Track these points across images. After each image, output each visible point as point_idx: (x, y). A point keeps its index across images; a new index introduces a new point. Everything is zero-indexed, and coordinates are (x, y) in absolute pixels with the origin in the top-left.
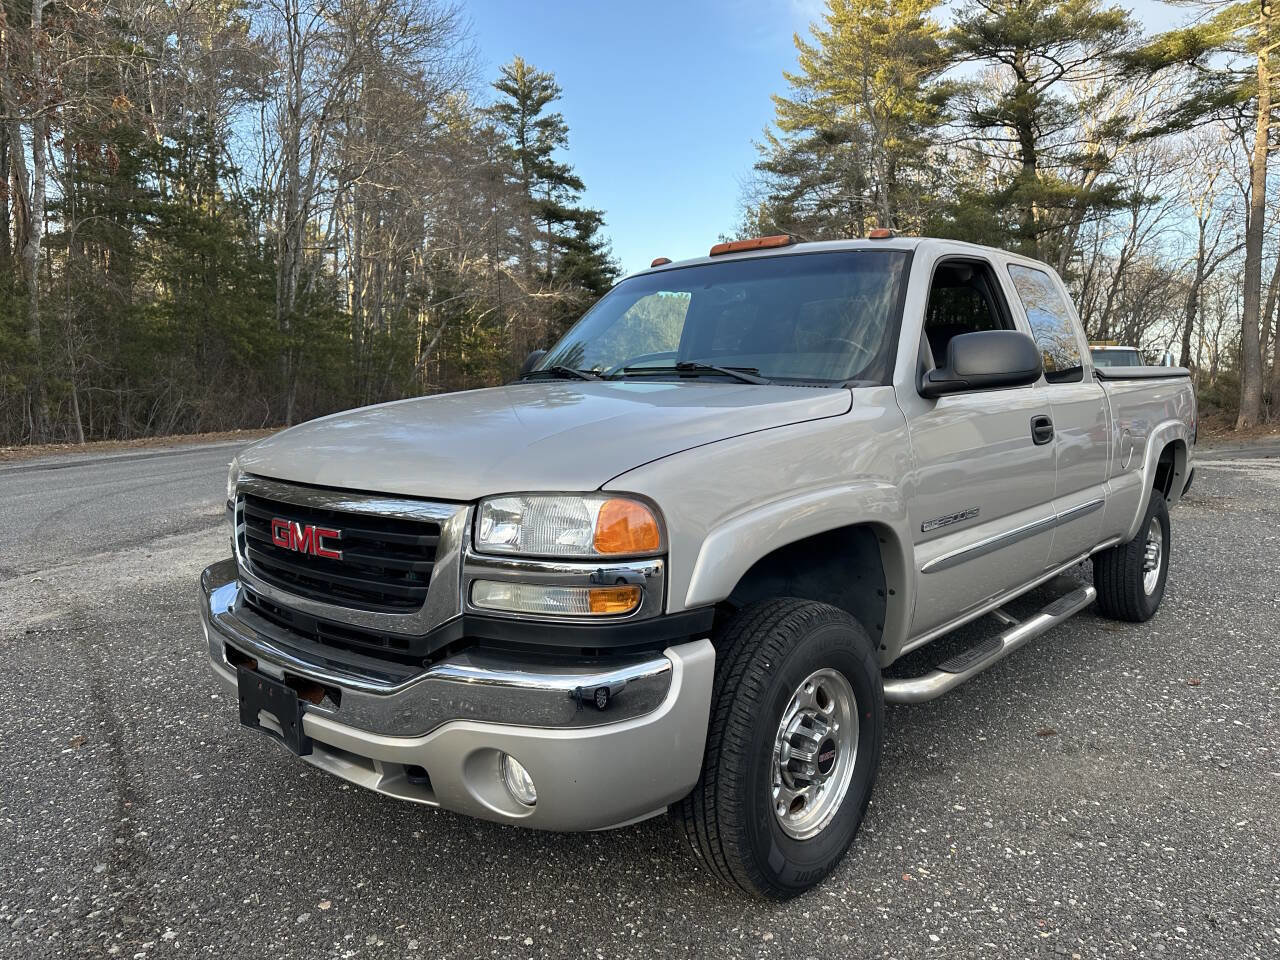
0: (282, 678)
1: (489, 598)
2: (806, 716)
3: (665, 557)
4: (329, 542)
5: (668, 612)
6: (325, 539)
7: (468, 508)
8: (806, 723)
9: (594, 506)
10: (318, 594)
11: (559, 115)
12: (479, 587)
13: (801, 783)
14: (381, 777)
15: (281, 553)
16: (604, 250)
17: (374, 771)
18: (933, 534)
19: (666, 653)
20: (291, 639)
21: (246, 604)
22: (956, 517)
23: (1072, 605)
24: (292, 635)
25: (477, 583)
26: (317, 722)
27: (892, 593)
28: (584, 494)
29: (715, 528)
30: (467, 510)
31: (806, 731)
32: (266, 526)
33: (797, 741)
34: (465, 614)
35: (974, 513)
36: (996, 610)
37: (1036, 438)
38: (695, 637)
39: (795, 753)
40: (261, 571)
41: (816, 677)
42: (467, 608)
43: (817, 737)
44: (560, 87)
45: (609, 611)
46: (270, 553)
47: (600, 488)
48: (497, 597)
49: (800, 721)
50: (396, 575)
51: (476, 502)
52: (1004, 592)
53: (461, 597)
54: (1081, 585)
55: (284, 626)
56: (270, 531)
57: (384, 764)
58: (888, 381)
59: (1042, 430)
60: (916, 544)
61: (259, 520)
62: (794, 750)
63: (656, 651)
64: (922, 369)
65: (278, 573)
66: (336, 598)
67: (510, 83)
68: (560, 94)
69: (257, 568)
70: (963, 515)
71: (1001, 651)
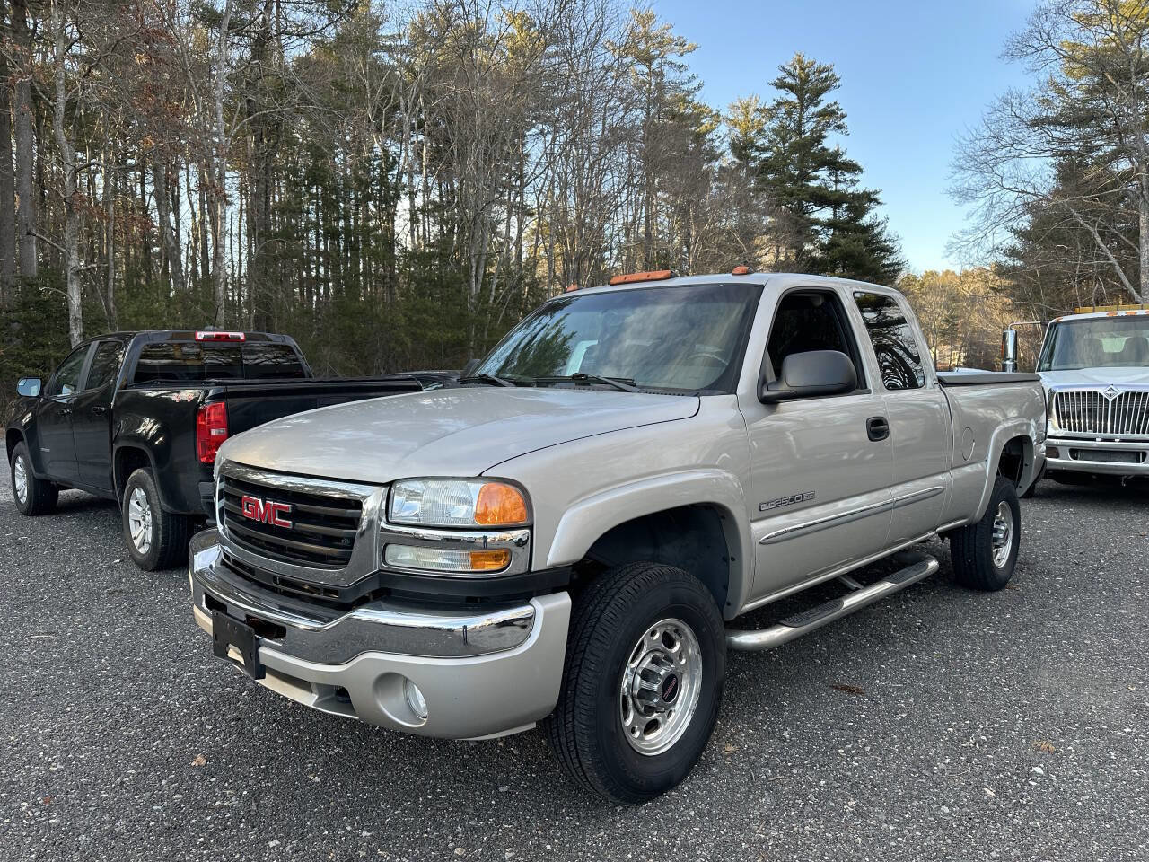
0: (244, 619)
1: (399, 558)
2: (655, 657)
3: (531, 528)
4: (282, 515)
5: (533, 570)
6: (279, 512)
7: (383, 489)
8: (655, 661)
9: (476, 487)
10: (275, 554)
11: (835, 103)
12: (391, 550)
13: (650, 710)
14: (317, 697)
15: (248, 523)
16: (879, 229)
17: (312, 692)
18: (770, 513)
19: (531, 601)
20: (255, 590)
21: (223, 563)
22: (792, 500)
23: (913, 576)
24: (255, 587)
25: (389, 546)
26: (269, 653)
27: (733, 559)
28: (469, 479)
29: (570, 507)
30: (384, 490)
31: (654, 668)
32: (238, 501)
33: (646, 675)
34: (380, 571)
35: (811, 497)
36: (843, 575)
37: (871, 437)
38: (556, 590)
39: (645, 684)
40: (235, 537)
41: (662, 625)
42: (382, 566)
43: (662, 673)
44: (837, 76)
45: (486, 569)
46: (241, 523)
47: (480, 475)
48: (404, 558)
49: (649, 660)
50: (329, 540)
51: (390, 484)
52: (851, 561)
53: (377, 556)
54: (926, 558)
55: (250, 580)
56: (241, 505)
57: (319, 686)
58: (732, 390)
59: (877, 429)
60: (752, 521)
61: (234, 497)
62: (645, 683)
63: (524, 599)
64: (763, 382)
65: (248, 538)
66: (287, 558)
67: (789, 80)
68: (838, 83)
69: (232, 534)
70: (798, 498)
71: (841, 611)
